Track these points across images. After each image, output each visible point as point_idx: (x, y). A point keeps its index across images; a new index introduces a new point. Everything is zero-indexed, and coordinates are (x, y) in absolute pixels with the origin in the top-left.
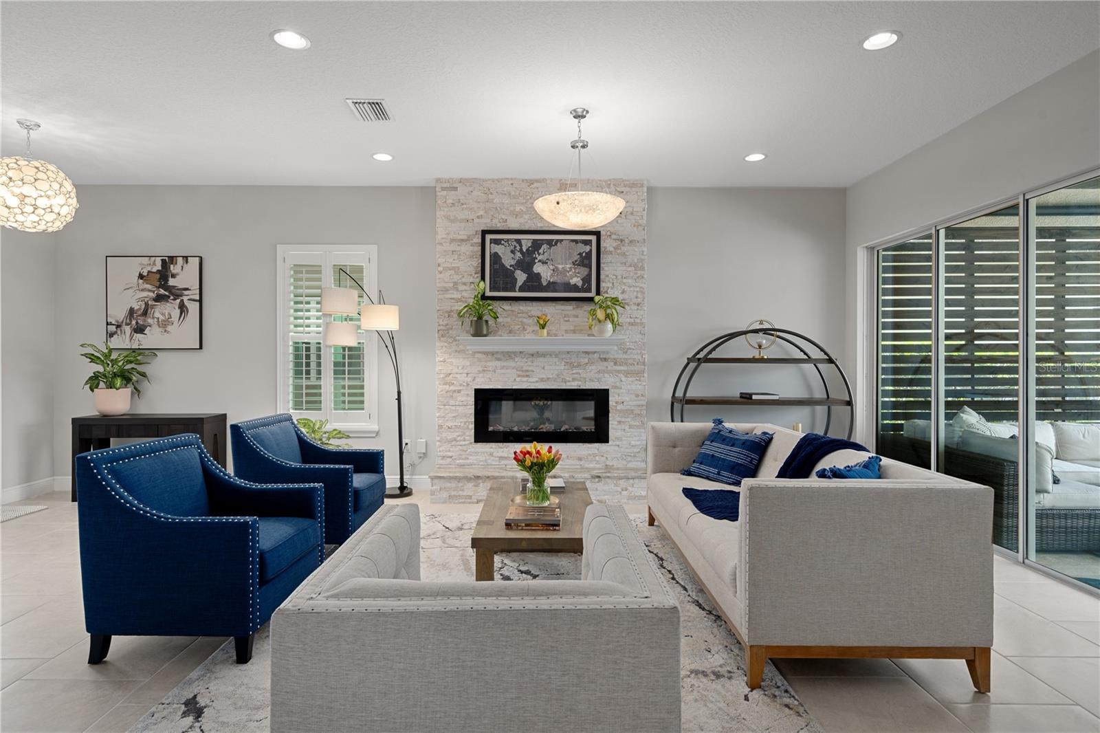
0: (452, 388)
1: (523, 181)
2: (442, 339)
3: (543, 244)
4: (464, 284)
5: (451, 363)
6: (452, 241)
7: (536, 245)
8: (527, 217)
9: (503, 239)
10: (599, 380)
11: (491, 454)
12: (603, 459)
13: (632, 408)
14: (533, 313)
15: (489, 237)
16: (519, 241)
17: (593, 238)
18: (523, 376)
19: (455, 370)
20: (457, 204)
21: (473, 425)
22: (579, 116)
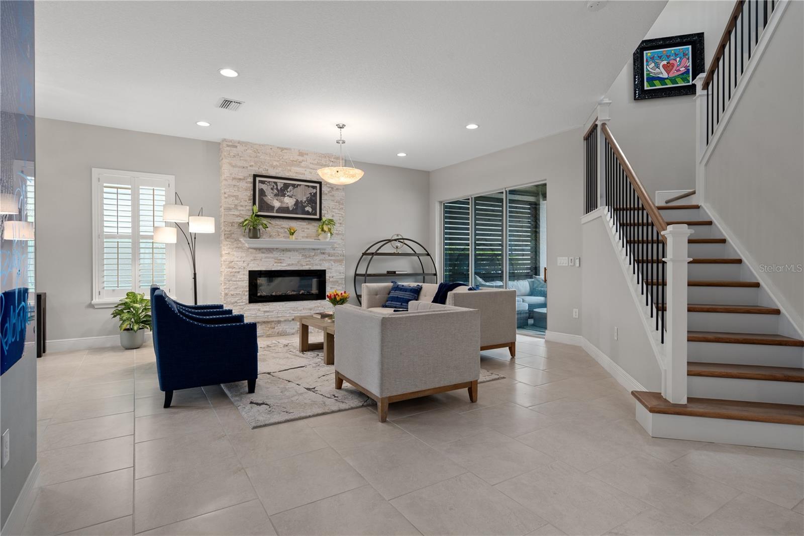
0: (234, 270)
1: (278, 147)
2: (227, 240)
3: (289, 186)
4: (242, 206)
5: (233, 255)
6: (234, 179)
7: (286, 186)
8: (280, 169)
9: (266, 181)
10: (320, 265)
11: (259, 310)
12: (323, 308)
13: (338, 280)
14: (284, 226)
15: (258, 179)
16: (276, 183)
17: (318, 185)
18: (278, 263)
19: (236, 259)
20: (237, 157)
21: (248, 293)
22: (341, 127)
